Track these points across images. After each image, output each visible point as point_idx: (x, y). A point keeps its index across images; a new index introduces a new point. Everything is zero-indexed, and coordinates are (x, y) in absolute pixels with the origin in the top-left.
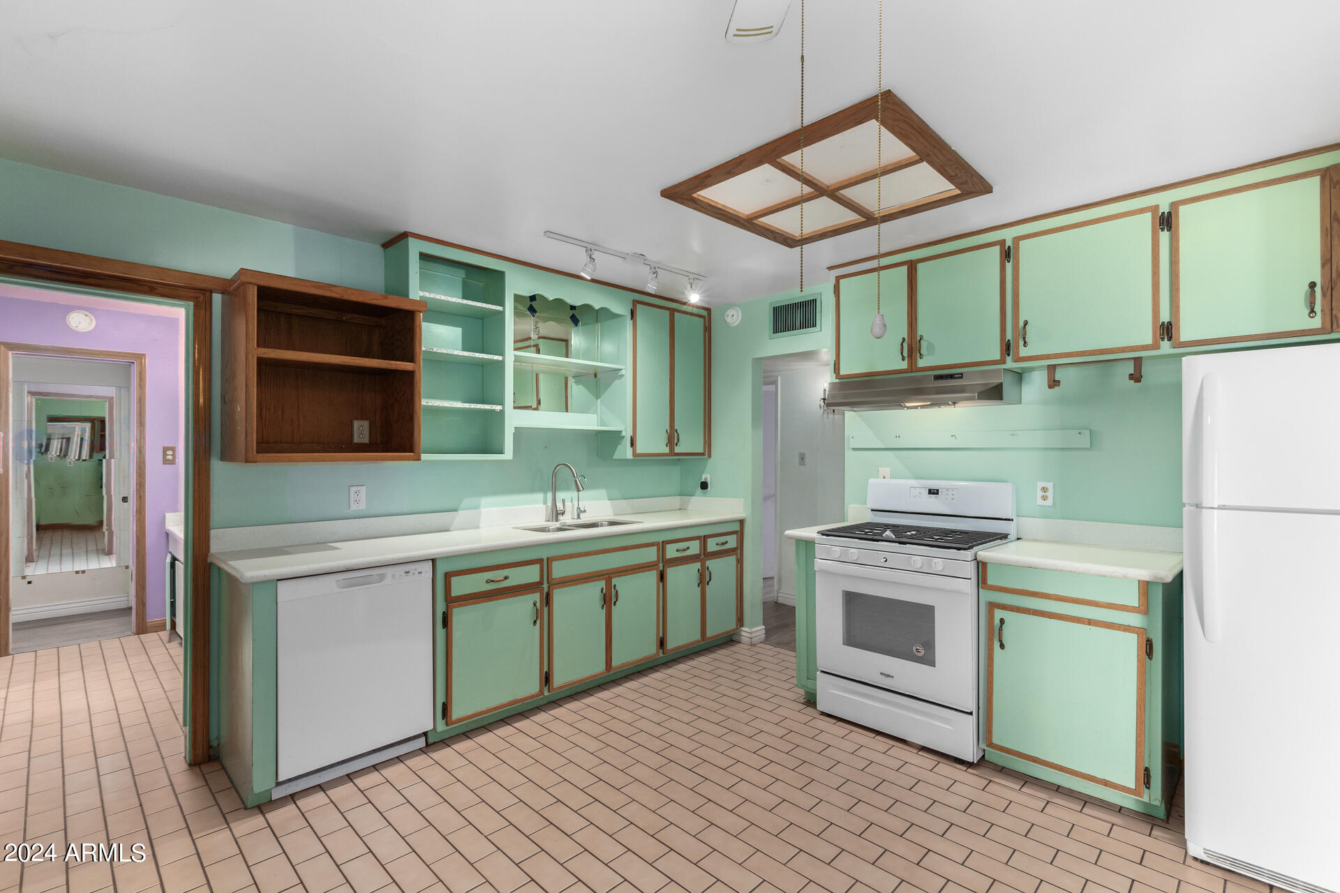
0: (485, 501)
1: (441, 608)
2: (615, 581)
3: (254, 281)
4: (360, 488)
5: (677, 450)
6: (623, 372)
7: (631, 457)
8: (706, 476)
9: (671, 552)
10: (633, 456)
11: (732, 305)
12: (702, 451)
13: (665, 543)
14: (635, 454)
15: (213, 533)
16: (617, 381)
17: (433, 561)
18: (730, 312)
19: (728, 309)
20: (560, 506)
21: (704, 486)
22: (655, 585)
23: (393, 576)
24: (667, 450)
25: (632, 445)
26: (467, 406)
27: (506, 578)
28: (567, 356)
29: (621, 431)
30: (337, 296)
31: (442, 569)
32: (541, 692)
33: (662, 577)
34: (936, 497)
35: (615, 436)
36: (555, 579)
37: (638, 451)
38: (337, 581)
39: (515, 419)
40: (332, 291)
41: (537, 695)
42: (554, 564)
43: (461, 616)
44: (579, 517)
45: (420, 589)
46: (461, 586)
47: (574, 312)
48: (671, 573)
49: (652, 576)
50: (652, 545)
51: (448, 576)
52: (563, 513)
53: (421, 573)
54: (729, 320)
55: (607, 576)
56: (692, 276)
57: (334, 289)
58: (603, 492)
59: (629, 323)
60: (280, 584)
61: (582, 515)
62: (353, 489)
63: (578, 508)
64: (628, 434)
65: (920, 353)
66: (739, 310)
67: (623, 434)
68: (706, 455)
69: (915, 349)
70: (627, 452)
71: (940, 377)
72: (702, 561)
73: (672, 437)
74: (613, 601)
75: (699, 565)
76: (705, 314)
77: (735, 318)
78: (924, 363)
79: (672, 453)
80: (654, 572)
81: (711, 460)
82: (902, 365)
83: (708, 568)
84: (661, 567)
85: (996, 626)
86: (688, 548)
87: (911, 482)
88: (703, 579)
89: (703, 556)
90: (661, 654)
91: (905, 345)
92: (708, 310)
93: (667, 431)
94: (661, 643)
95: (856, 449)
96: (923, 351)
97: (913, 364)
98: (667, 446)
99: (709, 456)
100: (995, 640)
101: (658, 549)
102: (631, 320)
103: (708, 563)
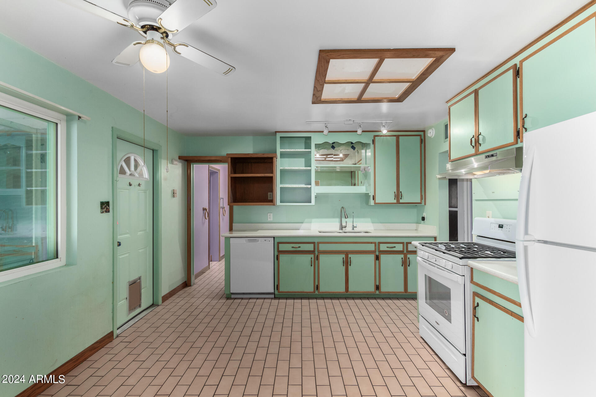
0: (313, 220)
1: (276, 253)
2: (350, 256)
3: (230, 157)
4: (270, 214)
5: (401, 201)
6: (370, 168)
7: (374, 205)
8: (425, 215)
9: (383, 247)
10: (375, 204)
11: (431, 127)
12: (419, 201)
13: (380, 243)
14: (375, 203)
15: (233, 224)
17: (274, 237)
18: (430, 131)
19: (429, 129)
20: (344, 224)
21: (423, 219)
22: (374, 262)
23: (261, 241)
24: (395, 201)
25: (373, 199)
26: (305, 186)
27: (299, 247)
29: (369, 193)
30: (250, 157)
31: (276, 241)
32: (314, 292)
33: (377, 258)
34: (502, 230)
35: (367, 195)
36: (320, 250)
37: (377, 202)
38: (246, 240)
39: (316, 190)
40: (248, 155)
41: (312, 292)
42: (320, 245)
43: (282, 257)
44: (353, 229)
45: (269, 246)
46: (283, 247)
47: (353, 145)
48: (383, 257)
49: (372, 257)
50: (372, 243)
51: (278, 243)
52: (345, 227)
53: (269, 241)
54: (429, 135)
55: (347, 253)
56: (384, 122)
57: (249, 155)
58: (369, 220)
59: (372, 146)
60: (231, 239)
61: (355, 229)
62: (269, 214)
63: (353, 226)
64: (372, 194)
65: (478, 143)
66: (434, 129)
67: (370, 195)
68: (423, 204)
69: (477, 141)
70: (372, 202)
71: (488, 157)
72: (404, 254)
73: (398, 195)
74: (349, 264)
75: (402, 256)
76: (422, 133)
77: (431, 133)
78: (481, 149)
79: (398, 202)
80: (374, 255)
81: (426, 206)
82: (473, 151)
83: (409, 258)
84: (377, 253)
85: (475, 308)
86: (395, 247)
87: (492, 220)
88: (406, 263)
89: (405, 252)
90: (377, 292)
91: (473, 139)
92: (424, 131)
93: (395, 192)
94: (378, 288)
95: (476, 200)
96: (481, 142)
97: (477, 150)
98: (395, 199)
99: (425, 204)
100: (475, 316)
101: (375, 246)
102: (373, 144)
103: (408, 256)
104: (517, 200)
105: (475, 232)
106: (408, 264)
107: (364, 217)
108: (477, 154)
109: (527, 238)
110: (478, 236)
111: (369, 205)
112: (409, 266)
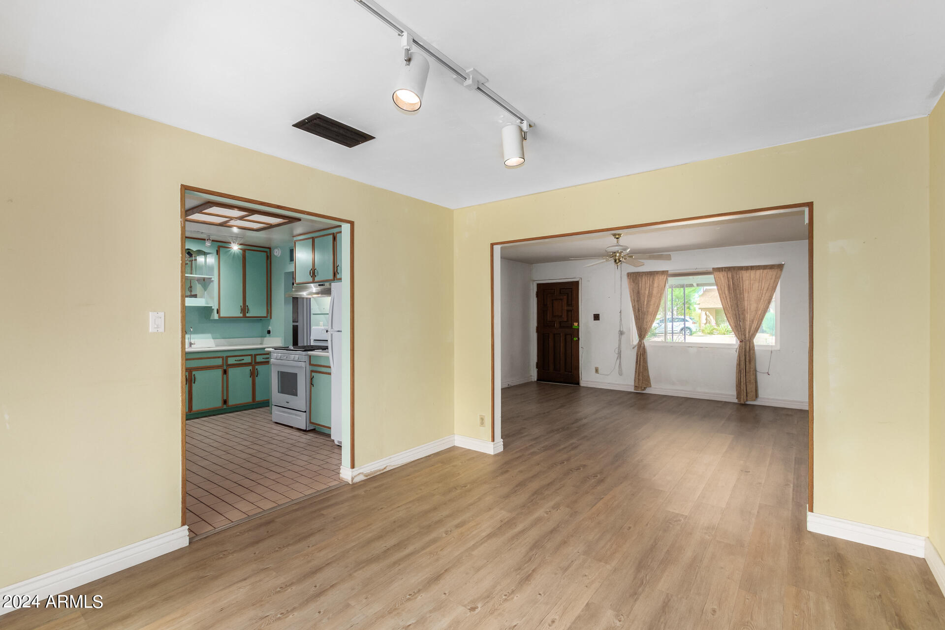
2: (194, 373)
5: (248, 315)
6: (213, 279)
7: (217, 319)
8: (270, 328)
9: (231, 361)
11: (276, 247)
12: (265, 315)
13: (227, 357)
14: (219, 317)
16: (211, 283)
18: (276, 250)
21: (269, 332)
22: (221, 376)
24: (241, 315)
25: (218, 313)
28: (191, 274)
29: (212, 306)
33: (225, 372)
35: (209, 309)
37: (222, 315)
44: (190, 347)
48: (231, 371)
49: (219, 372)
50: (219, 357)
54: (275, 254)
55: (190, 371)
56: (234, 238)
58: (209, 335)
59: (215, 256)
61: (192, 346)
63: (192, 342)
64: (215, 308)
66: (279, 250)
67: (213, 308)
68: (269, 318)
69: (314, 273)
70: (216, 316)
71: (320, 285)
72: (253, 366)
73: (244, 309)
74: (193, 381)
75: (251, 368)
76: (268, 250)
77: (277, 253)
78: (317, 279)
79: (245, 316)
80: (220, 370)
81: (271, 320)
82: (311, 280)
83: (257, 369)
84: (225, 368)
85: (311, 379)
86: (243, 360)
87: (322, 327)
88: (254, 374)
89: (253, 363)
90: (225, 407)
91: (311, 271)
92: (270, 248)
93: (241, 306)
94: (225, 402)
95: (314, 314)
96: (316, 274)
97: (314, 279)
98: (241, 313)
99: (271, 318)
100: (311, 384)
101: (223, 360)
102: (217, 254)
103: (256, 367)
104: (328, 314)
105: (313, 337)
106: (256, 374)
107: (203, 332)
108: (313, 282)
109: (332, 330)
110: (315, 340)
111: (212, 318)
112: (257, 376)
